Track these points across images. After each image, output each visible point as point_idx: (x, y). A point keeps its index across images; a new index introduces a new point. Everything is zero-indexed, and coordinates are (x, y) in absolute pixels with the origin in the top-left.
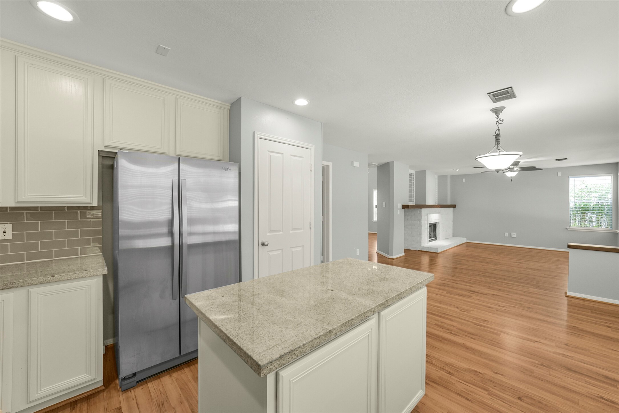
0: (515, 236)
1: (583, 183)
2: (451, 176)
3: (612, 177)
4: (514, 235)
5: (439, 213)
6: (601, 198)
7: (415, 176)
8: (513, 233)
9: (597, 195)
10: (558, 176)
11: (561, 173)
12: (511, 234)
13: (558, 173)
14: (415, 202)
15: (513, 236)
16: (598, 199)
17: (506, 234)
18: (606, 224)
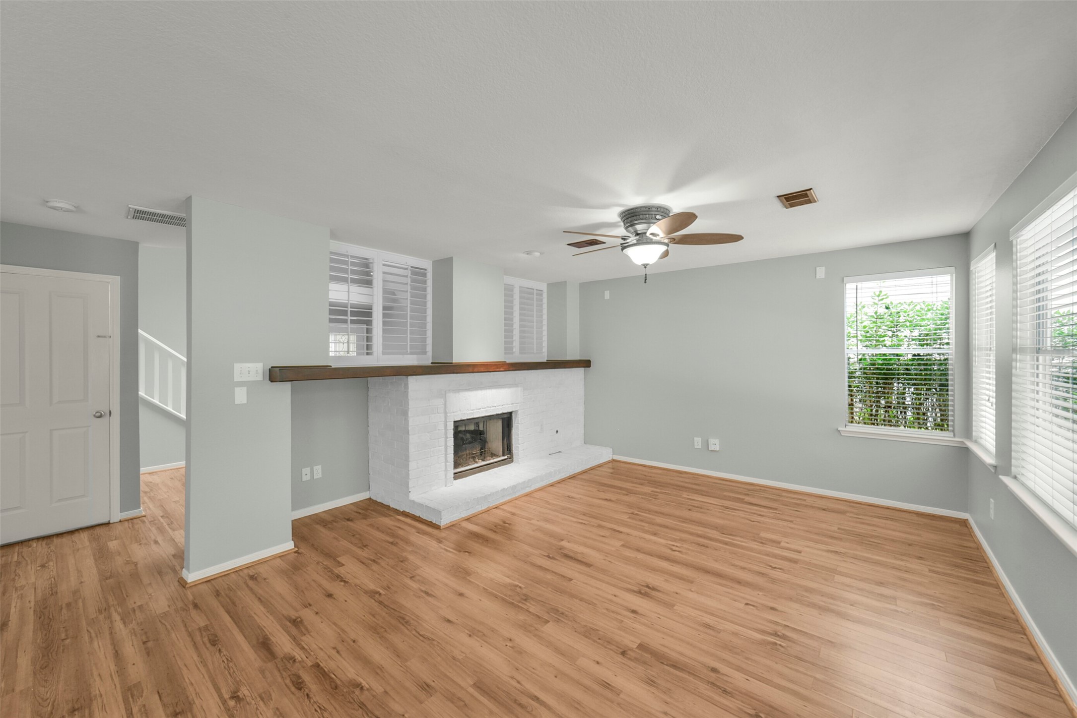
0: (718, 449)
1: (880, 298)
2: (580, 284)
3: (952, 280)
4: (715, 444)
5: (515, 385)
6: (924, 340)
7: (430, 275)
8: (712, 440)
9: (916, 333)
10: (818, 277)
11: (824, 267)
12: (708, 441)
13: (817, 268)
14: (430, 354)
15: (713, 449)
16: (918, 343)
17: (698, 442)
18: (939, 415)
